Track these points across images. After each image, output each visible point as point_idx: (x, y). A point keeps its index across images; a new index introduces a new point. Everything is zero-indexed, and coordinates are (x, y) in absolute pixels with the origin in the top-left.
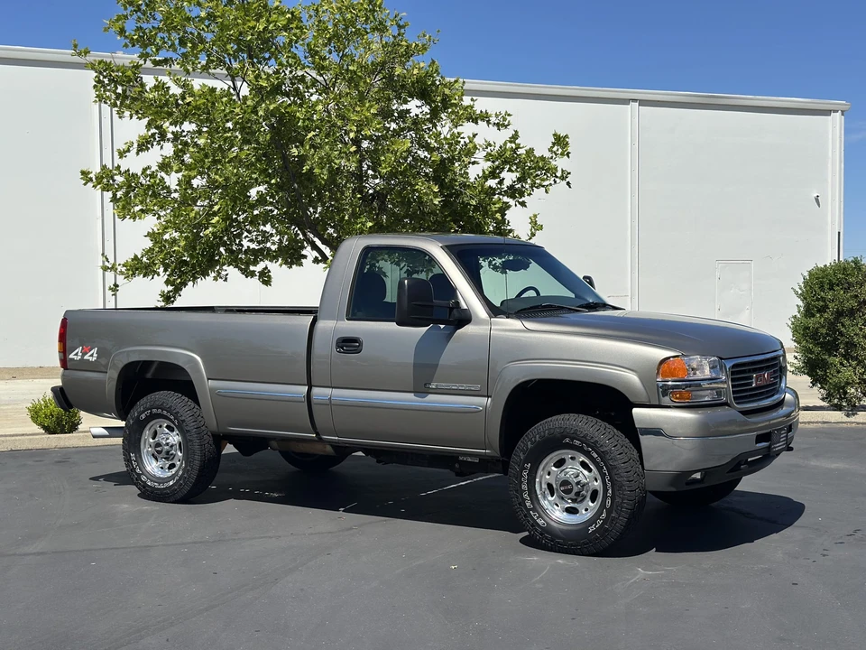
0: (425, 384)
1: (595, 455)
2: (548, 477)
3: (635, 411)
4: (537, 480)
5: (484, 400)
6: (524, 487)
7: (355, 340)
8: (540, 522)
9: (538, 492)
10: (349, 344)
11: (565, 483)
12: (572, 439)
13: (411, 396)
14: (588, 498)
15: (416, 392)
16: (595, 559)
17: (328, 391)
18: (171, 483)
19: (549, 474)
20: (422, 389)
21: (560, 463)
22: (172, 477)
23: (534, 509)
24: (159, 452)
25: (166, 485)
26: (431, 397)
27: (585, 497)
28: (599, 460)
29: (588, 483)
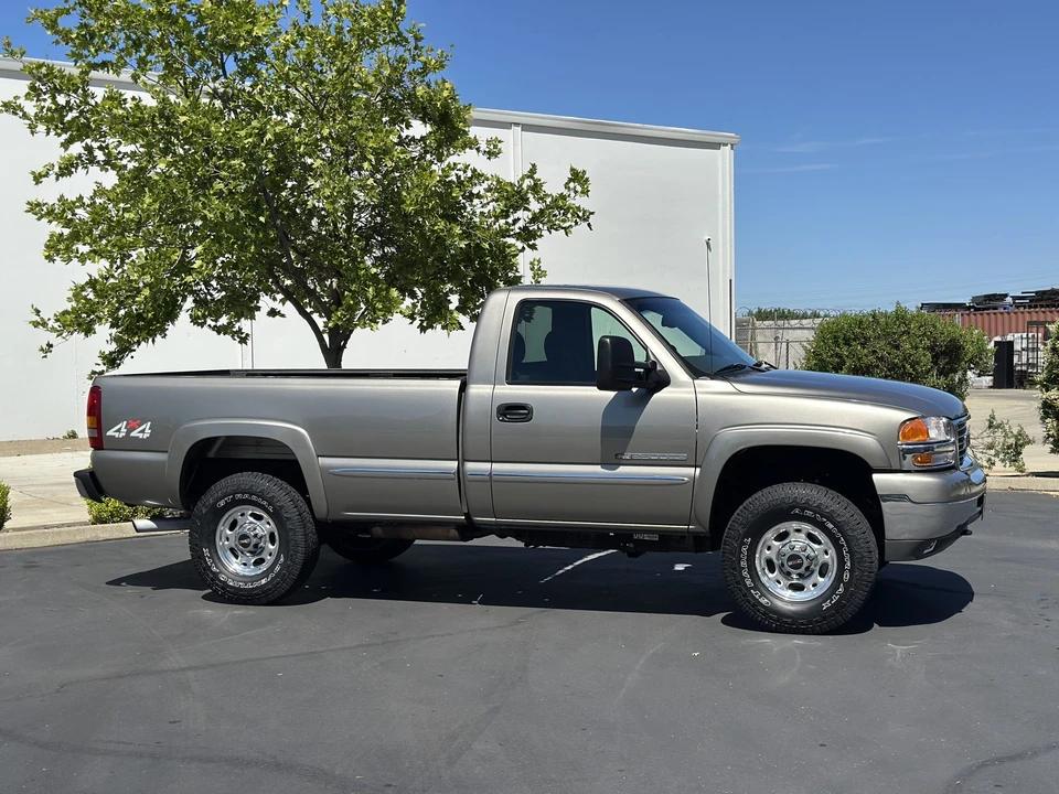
0: (617, 455)
1: (830, 526)
2: (768, 552)
3: (876, 477)
4: (757, 556)
5: (691, 471)
6: (744, 564)
7: (523, 407)
8: (764, 601)
9: (758, 569)
10: (513, 412)
11: (794, 557)
12: (803, 509)
13: (598, 468)
14: (817, 573)
15: (603, 464)
16: (831, 637)
17: (486, 466)
18: (263, 581)
19: (769, 548)
20: (612, 461)
21: (782, 537)
22: (265, 574)
23: (755, 588)
24: (245, 546)
25: (256, 584)
26: (623, 469)
27: (813, 572)
28: (835, 531)
29: (816, 556)
